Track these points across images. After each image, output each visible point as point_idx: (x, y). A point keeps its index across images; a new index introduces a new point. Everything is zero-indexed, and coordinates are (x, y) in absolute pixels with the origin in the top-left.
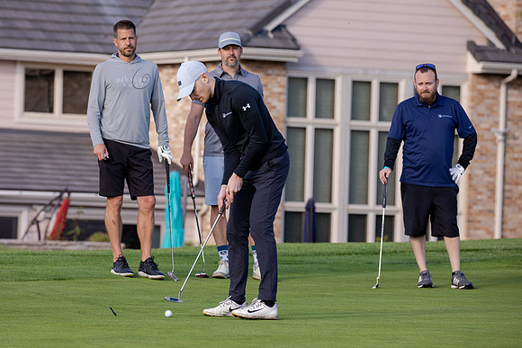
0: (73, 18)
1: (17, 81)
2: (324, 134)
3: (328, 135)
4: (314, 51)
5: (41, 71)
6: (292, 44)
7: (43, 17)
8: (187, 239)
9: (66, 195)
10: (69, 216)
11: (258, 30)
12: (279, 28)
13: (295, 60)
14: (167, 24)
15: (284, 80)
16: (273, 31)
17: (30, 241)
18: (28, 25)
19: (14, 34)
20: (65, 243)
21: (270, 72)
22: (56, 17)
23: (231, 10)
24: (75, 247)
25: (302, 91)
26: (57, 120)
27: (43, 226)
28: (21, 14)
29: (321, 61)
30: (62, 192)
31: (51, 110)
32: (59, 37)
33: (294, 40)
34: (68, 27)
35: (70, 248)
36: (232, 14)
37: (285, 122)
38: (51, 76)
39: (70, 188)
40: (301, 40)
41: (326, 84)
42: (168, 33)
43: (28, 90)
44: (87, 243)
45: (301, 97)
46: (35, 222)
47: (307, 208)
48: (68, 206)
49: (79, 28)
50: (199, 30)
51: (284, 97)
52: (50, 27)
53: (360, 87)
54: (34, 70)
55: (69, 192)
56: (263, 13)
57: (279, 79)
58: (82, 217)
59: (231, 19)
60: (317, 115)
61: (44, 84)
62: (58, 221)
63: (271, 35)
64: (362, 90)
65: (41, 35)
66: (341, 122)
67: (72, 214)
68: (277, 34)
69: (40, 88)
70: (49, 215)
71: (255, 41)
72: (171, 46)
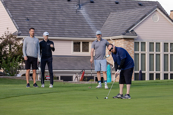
0: (84, 30)
1: (72, 44)
2: (143, 55)
3: (144, 55)
4: (140, 36)
5: (77, 42)
6: (135, 34)
7: (77, 30)
8: (112, 80)
9: (84, 71)
10: (84, 76)
11: (127, 31)
12: (132, 31)
13: (136, 38)
14: (106, 30)
15: (133, 43)
16: (130, 31)
17: (76, 82)
18: (74, 32)
19: (71, 34)
20: (84, 82)
21: (130, 41)
22: (80, 30)
23: (121, 27)
24: (86, 83)
25: (138, 45)
26: (81, 53)
27: (78, 78)
28: (72, 29)
29: (142, 38)
30: (83, 70)
31: (80, 51)
32: (81, 34)
33: (136, 33)
34: (83, 32)
35: (85, 83)
36: (121, 28)
37: (134, 52)
38: (79, 43)
39: (84, 69)
40: (137, 33)
41: (143, 43)
42: (106, 33)
43: (74, 47)
44: (89, 82)
45: (138, 47)
46: (77, 77)
47: (140, 72)
48: (84, 73)
49: (86, 32)
50: (114, 32)
51: (134, 47)
52: (79, 32)
53: (151, 44)
54: (76, 42)
55: (84, 70)
56: (128, 27)
57: (132, 42)
58: (87, 76)
59: (121, 29)
60: (141, 51)
61: (78, 45)
62: (82, 77)
63: (130, 33)
64: (152, 44)
65: (77, 34)
66: (147, 52)
67: (85, 75)
68: (132, 32)
69: (77, 46)
70: (80, 75)
71: (127, 34)
72: (107, 35)
